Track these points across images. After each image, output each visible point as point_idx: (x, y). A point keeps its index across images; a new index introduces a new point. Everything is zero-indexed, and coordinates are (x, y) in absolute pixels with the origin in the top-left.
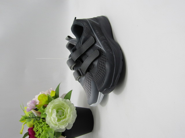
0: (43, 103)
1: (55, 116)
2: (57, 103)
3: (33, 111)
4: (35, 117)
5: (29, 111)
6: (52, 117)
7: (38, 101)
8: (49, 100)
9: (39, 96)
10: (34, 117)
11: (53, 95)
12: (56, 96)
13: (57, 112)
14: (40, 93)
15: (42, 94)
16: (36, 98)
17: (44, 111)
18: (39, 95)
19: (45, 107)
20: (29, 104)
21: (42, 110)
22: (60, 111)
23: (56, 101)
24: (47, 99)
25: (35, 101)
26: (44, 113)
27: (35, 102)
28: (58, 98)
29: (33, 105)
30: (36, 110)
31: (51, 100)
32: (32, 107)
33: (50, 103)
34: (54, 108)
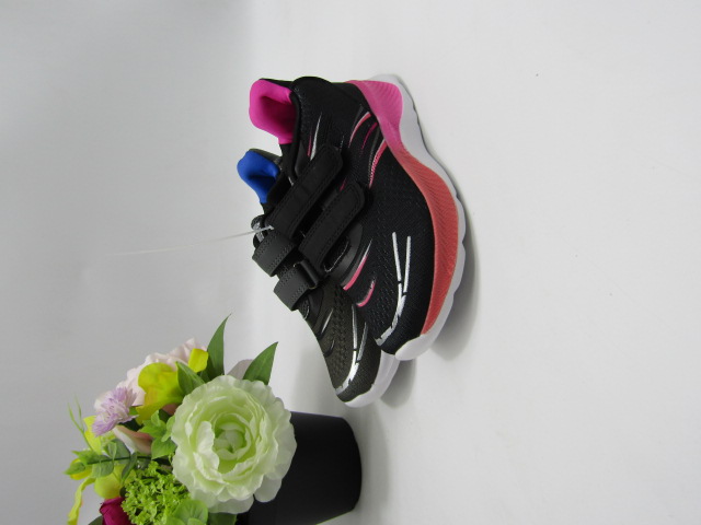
0: (162, 397)
1: (210, 450)
2: (217, 399)
3: (120, 433)
4: (129, 458)
5: (104, 432)
6: (196, 455)
7: (137, 390)
8: (185, 386)
9: (143, 371)
10: (126, 455)
11: (200, 365)
12: (213, 371)
13: (219, 432)
14: (148, 361)
15: (155, 364)
16: (132, 381)
17: (163, 432)
18: (141, 368)
19: (167, 413)
20: (103, 406)
21: (157, 428)
22: (229, 427)
23: (213, 392)
24: (175, 381)
25: (126, 392)
26: (164, 439)
27: (127, 396)
28: (222, 377)
29: (119, 408)
30: (133, 426)
31: (194, 386)
32: (114, 415)
33: (186, 400)
34: (205, 417)
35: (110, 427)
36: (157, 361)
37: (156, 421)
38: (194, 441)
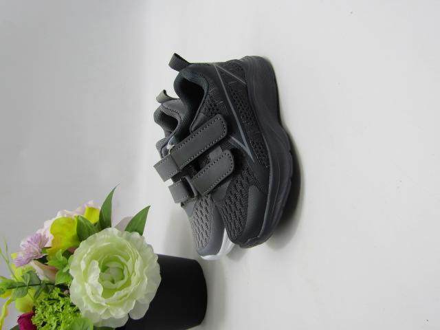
0: (66, 243)
1: (97, 281)
2: (105, 244)
3: (35, 265)
4: (40, 284)
5: (21, 265)
6: (86, 285)
7: (49, 236)
8: (83, 233)
9: (54, 223)
10: (37, 282)
11: (94, 219)
12: (104, 223)
13: (104, 269)
14: (59, 215)
15: (63, 217)
16: (46, 230)
17: (65, 266)
18: (54, 219)
19: (68, 253)
20: (25, 246)
21: (59, 262)
22: (112, 265)
23: (103, 239)
25: (41, 236)
26: (65, 271)
27: (41, 240)
28: (109, 229)
29: (36, 248)
30: (43, 260)
31: (90, 233)
32: (30, 253)
33: (82, 244)
34: (94, 257)
35: (29, 260)
36: (65, 216)
37: (60, 257)
38: (86, 274)
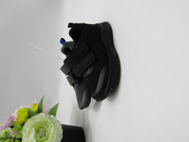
0: (22, 120)
1: (33, 137)
2: (38, 120)
3: (9, 129)
5: (2, 129)
6: (29, 139)
7: (16, 116)
8: (30, 115)
9: (18, 111)
11: (36, 109)
12: (40, 111)
13: (37, 131)
14: (21, 107)
15: (23, 108)
17: (20, 130)
18: (19, 109)
19: (23, 124)
20: (6, 121)
21: (18, 128)
22: (41, 130)
23: (38, 118)
24: (27, 114)
25: (12, 117)
26: (20, 132)
28: (41, 114)
29: (9, 122)
30: (12, 127)
31: (33, 115)
32: (7, 124)
33: (29, 120)
34: (34, 126)
35: (6, 127)
36: (24, 107)
37: (18, 126)
38: (29, 134)
